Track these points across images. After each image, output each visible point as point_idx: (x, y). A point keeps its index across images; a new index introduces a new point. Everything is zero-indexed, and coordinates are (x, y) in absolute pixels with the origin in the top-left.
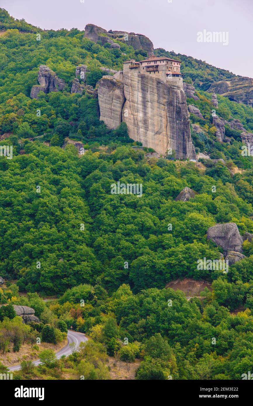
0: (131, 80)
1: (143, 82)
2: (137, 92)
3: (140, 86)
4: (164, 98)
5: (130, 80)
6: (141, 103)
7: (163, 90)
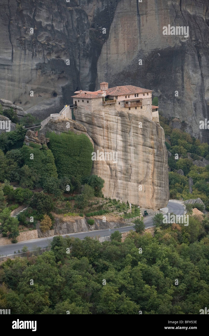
0: (108, 120)
1: (123, 122)
2: (115, 135)
3: (120, 127)
4: (152, 139)
5: (105, 120)
6: (122, 148)
7: (151, 130)
